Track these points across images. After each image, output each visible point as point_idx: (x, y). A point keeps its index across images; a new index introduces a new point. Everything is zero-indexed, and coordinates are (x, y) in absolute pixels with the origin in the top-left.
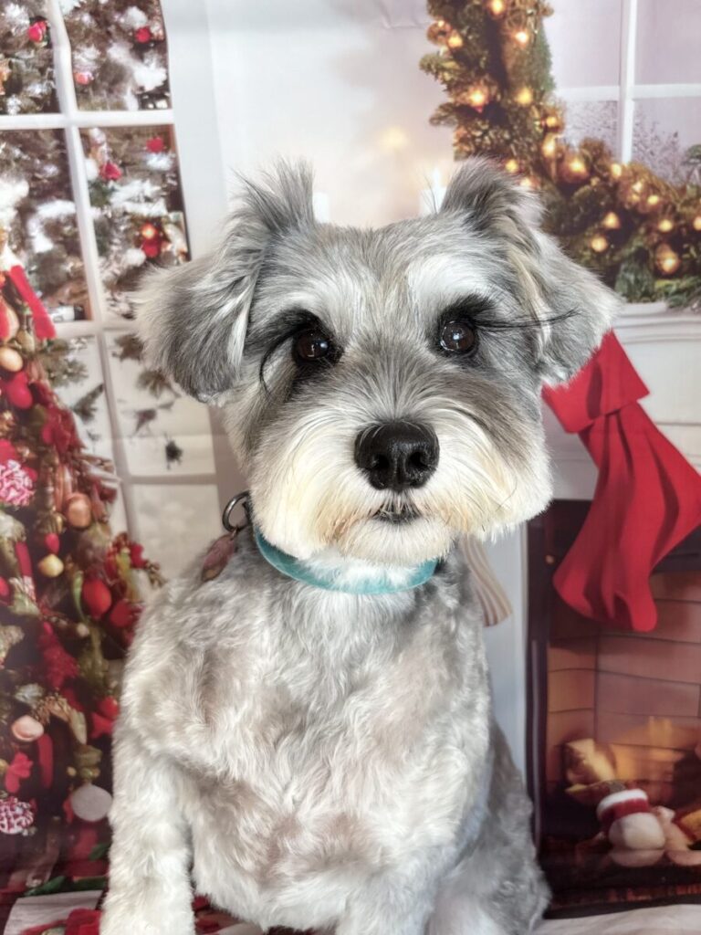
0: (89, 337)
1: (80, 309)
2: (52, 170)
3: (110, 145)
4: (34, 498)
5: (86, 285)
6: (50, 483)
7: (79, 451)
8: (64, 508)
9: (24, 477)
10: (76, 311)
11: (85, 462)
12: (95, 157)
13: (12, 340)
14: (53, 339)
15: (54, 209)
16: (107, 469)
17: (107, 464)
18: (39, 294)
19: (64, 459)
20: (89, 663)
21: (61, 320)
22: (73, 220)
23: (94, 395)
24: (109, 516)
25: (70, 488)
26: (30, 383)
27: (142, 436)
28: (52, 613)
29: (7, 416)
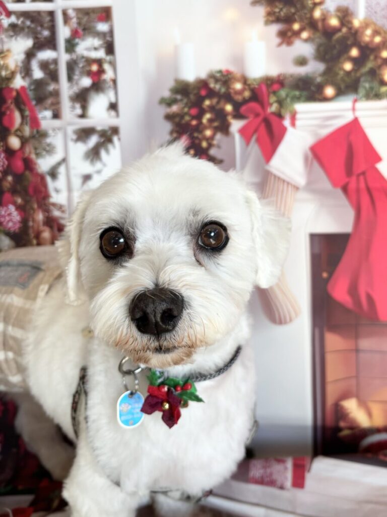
0: (59, 129)
1: (55, 112)
2: (46, 33)
3: (78, 18)
4: (21, 228)
5: (60, 99)
6: (31, 219)
7: (48, 201)
8: (38, 236)
9: (17, 215)
10: (53, 113)
11: (52, 208)
12: (69, 25)
13: (17, 131)
14: (40, 129)
15: (46, 55)
16: (63, 212)
17: (63, 209)
18: (34, 103)
19: (39, 205)
21: (45, 118)
22: (55, 62)
23: (59, 164)
25: (41, 223)
26: (24, 158)
29: (10, 178)
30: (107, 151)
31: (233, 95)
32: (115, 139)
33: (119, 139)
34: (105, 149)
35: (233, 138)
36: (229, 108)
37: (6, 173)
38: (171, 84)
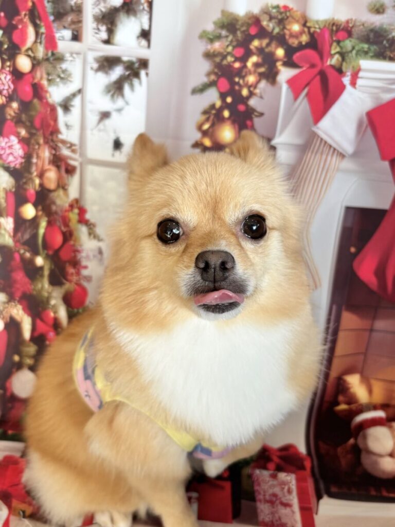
0: (78, 54)
1: (75, 33)
4: (23, 165)
5: (82, 17)
6: (35, 156)
7: (57, 137)
8: (41, 175)
9: (19, 149)
10: (73, 34)
11: (60, 145)
13: (27, 50)
14: (55, 52)
16: (74, 151)
17: (73, 148)
18: (52, 18)
19: (46, 140)
20: (39, 286)
21: (63, 38)
23: (74, 95)
24: (68, 185)
25: (47, 162)
26: (33, 83)
27: (100, 130)
28: (22, 247)
29: (15, 105)
30: (132, 86)
31: (287, 37)
32: (143, 73)
33: (147, 74)
34: (128, 83)
35: (280, 88)
36: (280, 52)
37: (10, 98)
38: (216, 16)
